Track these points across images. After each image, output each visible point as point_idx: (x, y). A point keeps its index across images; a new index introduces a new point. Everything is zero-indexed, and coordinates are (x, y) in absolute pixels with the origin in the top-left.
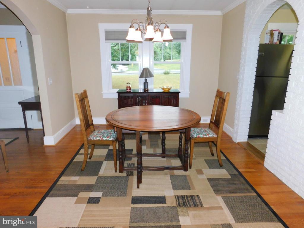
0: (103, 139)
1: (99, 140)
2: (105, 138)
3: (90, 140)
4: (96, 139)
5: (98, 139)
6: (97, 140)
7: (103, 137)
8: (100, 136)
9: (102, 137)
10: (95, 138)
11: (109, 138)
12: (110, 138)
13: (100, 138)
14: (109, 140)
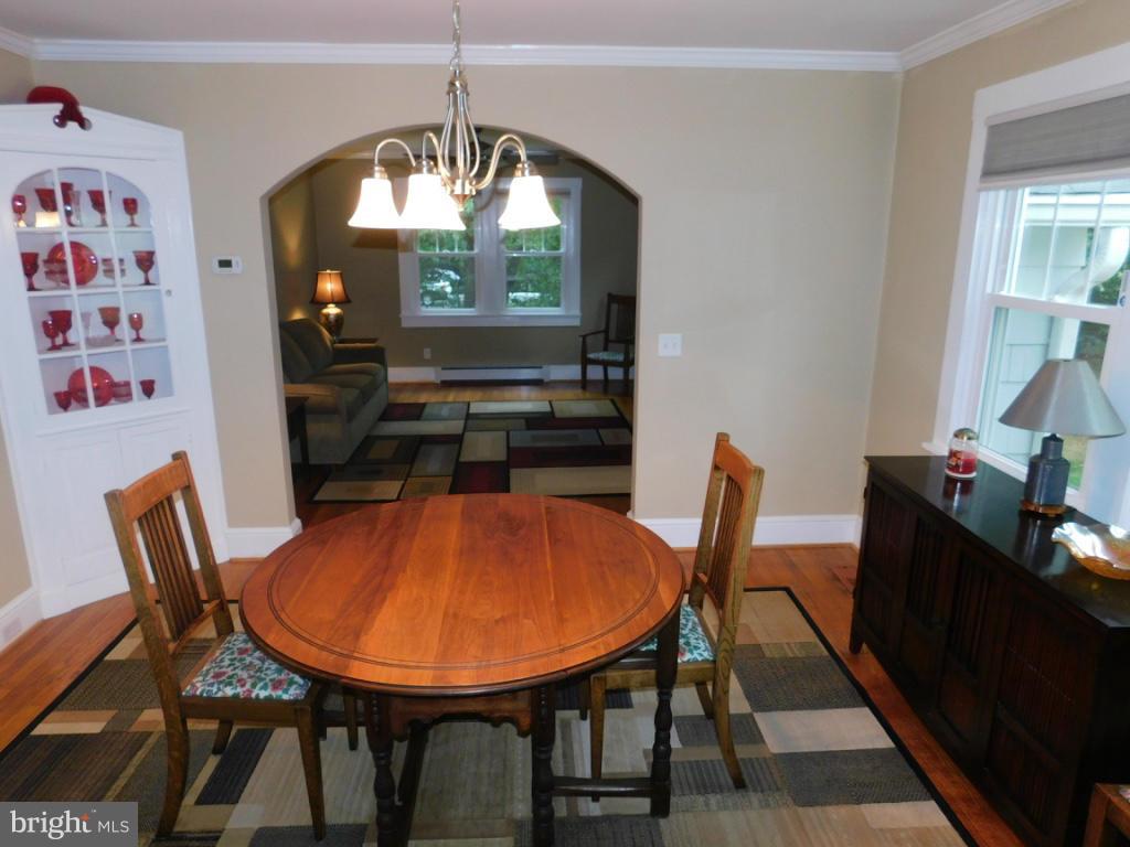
0: (253, 695)
1: (236, 696)
2: (265, 687)
3: (194, 696)
4: (220, 694)
5: (229, 691)
6: (225, 699)
7: (254, 686)
8: (244, 675)
9: (248, 686)
10: (215, 689)
11: (280, 693)
12: (286, 691)
13: (239, 690)
14: (280, 701)
